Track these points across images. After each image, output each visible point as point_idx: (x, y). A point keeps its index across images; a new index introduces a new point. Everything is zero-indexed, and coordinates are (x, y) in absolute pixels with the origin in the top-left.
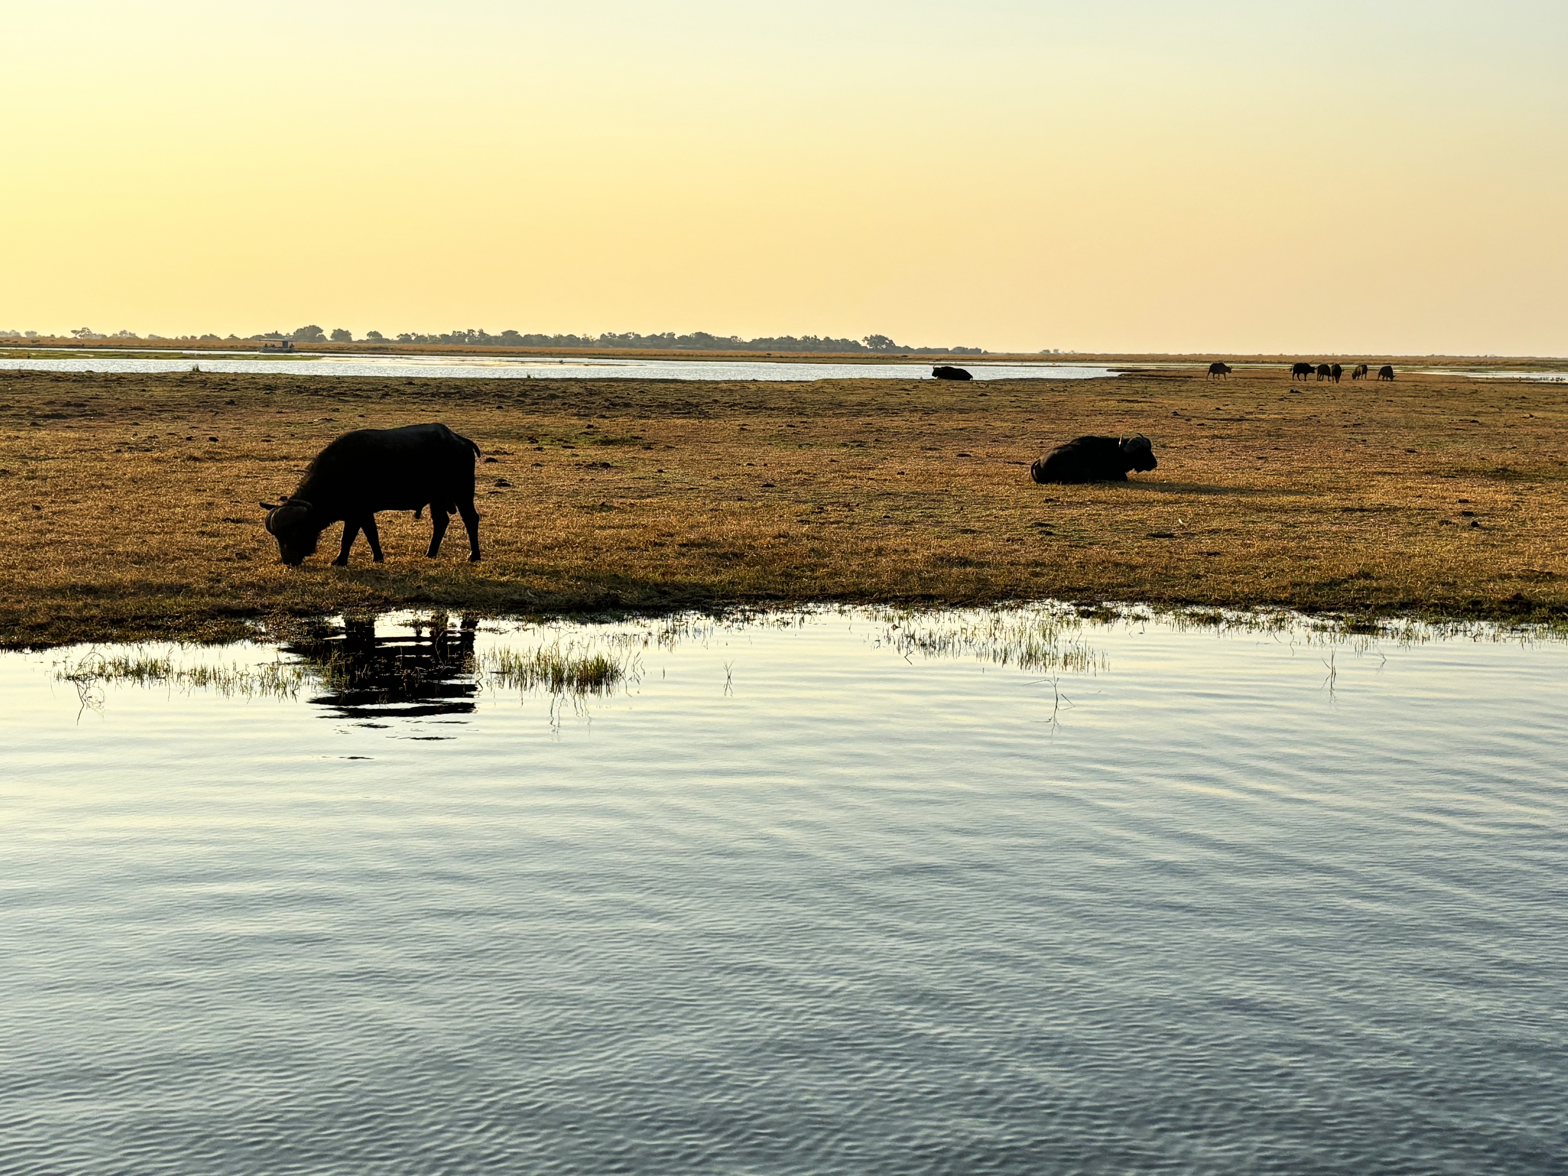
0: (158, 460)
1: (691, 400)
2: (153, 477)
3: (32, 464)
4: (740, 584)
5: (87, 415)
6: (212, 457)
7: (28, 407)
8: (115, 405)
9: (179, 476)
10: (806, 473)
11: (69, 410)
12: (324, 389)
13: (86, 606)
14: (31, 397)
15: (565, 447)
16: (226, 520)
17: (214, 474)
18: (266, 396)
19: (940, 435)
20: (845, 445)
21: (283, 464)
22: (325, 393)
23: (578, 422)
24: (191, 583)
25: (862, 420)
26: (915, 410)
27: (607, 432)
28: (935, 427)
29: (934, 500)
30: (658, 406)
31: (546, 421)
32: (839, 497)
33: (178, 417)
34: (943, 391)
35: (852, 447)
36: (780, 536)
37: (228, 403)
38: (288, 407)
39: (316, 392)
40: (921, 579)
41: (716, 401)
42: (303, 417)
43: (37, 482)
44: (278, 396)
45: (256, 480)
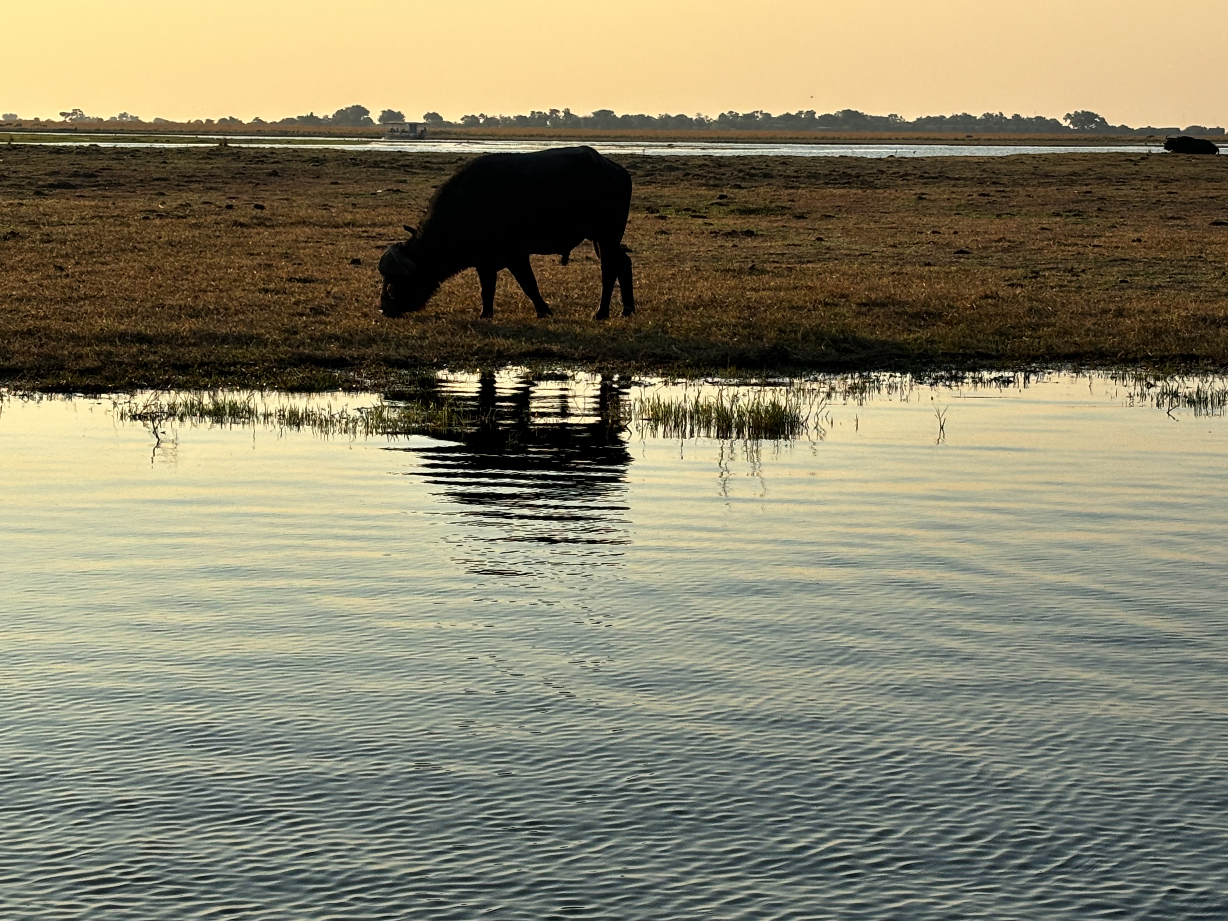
0: (196, 226)
1: (849, 171)
2: (194, 241)
3: (46, 229)
4: (940, 342)
5: (100, 185)
6: (262, 223)
7: (28, 178)
8: (133, 177)
9: (224, 240)
10: (1009, 241)
11: (78, 181)
12: (385, 162)
13: (141, 352)
14: (29, 168)
15: (693, 217)
16: (290, 280)
17: (267, 239)
18: (315, 168)
19: (1185, 204)
20: (1058, 215)
21: (348, 231)
22: (386, 165)
23: (706, 192)
24: (262, 334)
25: (1076, 189)
26: (1148, 178)
27: (746, 202)
28: (1176, 196)
29: (1185, 266)
30: (808, 177)
31: (666, 191)
32: (1057, 263)
33: (211, 188)
34: (1183, 162)
35: (1067, 216)
36: (987, 297)
37: (270, 174)
38: (343, 178)
39: (376, 164)
40: (1179, 339)
41: (882, 172)
42: (364, 188)
43: (54, 244)
44: (330, 168)
45: (319, 245)
